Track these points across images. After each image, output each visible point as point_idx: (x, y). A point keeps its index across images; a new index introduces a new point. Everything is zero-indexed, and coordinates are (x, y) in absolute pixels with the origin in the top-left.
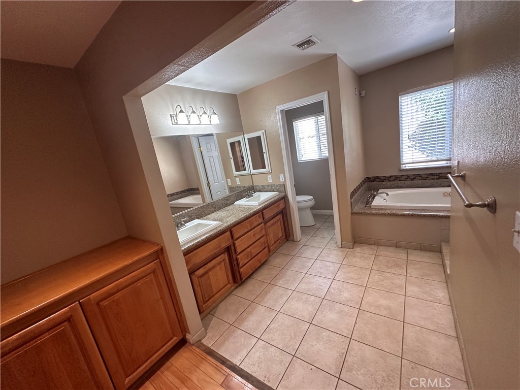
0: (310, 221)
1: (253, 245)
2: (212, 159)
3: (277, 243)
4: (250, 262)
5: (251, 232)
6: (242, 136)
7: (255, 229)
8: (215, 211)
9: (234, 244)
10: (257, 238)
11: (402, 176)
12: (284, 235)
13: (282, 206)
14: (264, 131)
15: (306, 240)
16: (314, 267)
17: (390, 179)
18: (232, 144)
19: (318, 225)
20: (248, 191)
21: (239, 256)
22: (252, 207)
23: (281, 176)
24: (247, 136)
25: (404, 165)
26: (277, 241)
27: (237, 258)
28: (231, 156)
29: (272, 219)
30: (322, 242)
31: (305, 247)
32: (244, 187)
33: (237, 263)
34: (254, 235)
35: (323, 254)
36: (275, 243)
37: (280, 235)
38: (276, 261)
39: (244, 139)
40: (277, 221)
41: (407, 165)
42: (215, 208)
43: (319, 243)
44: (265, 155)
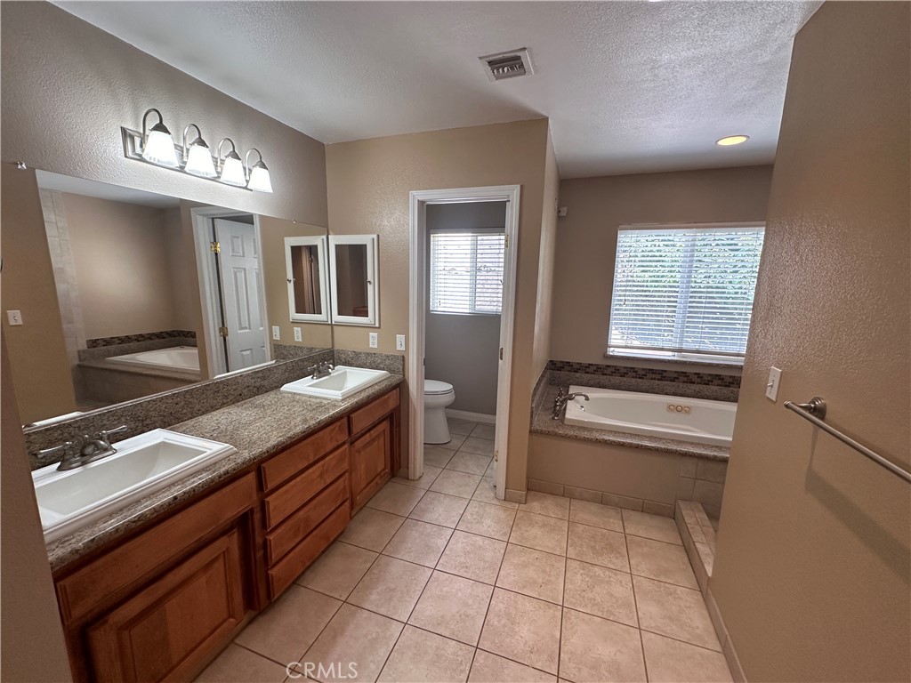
0: (442, 433)
1: (314, 502)
2: (241, 275)
3: (372, 484)
4: (300, 546)
5: (314, 468)
6: (325, 237)
7: (327, 459)
8: (223, 405)
9: (263, 506)
10: (328, 481)
11: (607, 366)
12: (389, 466)
13: (392, 404)
14: (375, 236)
15: (433, 477)
16: (451, 550)
17: (588, 370)
18: (296, 251)
19: (456, 443)
20: (321, 361)
21: (271, 537)
22: (325, 402)
23: (400, 338)
24: (335, 240)
25: (612, 349)
26: (373, 480)
27: (265, 541)
28: (290, 275)
29: (369, 430)
30: (466, 485)
31: (431, 495)
32: (311, 349)
33: (265, 554)
34: (321, 476)
35: (468, 516)
36: (367, 485)
37: (380, 467)
38: (367, 532)
39: (327, 247)
40: (378, 436)
41: (616, 350)
42: (226, 397)
43: (460, 486)
44: (370, 288)
